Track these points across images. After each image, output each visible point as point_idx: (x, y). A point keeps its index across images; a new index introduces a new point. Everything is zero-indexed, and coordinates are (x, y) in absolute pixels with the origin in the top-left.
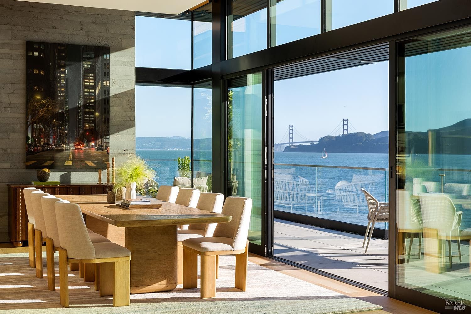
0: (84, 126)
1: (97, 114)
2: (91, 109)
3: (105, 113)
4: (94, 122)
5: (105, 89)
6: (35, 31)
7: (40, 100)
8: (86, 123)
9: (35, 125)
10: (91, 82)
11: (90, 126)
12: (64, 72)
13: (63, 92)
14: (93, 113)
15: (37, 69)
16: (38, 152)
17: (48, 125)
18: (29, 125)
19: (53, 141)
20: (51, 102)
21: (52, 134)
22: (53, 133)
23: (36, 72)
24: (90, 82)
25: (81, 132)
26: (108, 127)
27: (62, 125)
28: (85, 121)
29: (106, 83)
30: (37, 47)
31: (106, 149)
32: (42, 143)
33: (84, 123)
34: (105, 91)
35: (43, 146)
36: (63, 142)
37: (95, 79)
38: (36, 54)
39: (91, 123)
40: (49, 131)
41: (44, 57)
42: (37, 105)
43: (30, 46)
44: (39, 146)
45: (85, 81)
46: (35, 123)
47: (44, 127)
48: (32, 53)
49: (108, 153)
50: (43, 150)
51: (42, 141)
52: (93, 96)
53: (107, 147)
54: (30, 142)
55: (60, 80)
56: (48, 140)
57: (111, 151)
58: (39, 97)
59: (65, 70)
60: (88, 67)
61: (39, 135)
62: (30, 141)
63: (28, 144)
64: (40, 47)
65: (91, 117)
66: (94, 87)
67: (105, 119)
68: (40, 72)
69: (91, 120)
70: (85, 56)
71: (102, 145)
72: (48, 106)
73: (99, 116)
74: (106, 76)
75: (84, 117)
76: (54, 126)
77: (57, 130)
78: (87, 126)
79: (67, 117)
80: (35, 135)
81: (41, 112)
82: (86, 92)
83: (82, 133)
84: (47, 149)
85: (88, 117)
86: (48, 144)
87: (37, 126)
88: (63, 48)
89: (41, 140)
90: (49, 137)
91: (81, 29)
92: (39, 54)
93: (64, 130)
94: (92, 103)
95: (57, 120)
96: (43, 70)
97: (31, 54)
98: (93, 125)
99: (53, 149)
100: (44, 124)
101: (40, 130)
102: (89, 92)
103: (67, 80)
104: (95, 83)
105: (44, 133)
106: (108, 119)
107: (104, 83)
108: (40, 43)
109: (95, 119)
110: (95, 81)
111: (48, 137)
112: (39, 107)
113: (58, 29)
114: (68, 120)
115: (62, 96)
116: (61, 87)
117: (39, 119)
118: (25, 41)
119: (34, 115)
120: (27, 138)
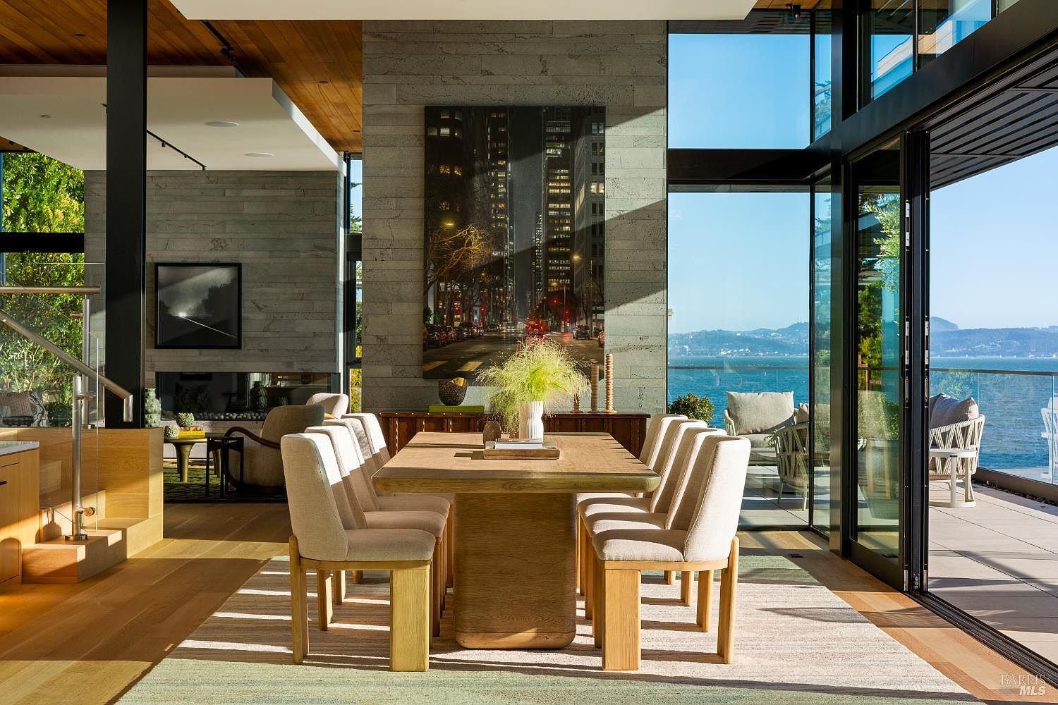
0: (547, 285)
1: (576, 258)
2: (562, 247)
3: (594, 255)
4: (569, 275)
5: (594, 200)
6: (445, 83)
7: (453, 231)
8: (553, 278)
9: (442, 285)
10: (563, 188)
11: (560, 285)
12: (504, 168)
13: (501, 211)
14: (567, 256)
15: (446, 163)
16: (449, 343)
17: (470, 285)
18: (431, 283)
19: (479, 318)
20: (476, 235)
21: (478, 304)
22: (481, 300)
23: (444, 170)
24: (560, 188)
25: (541, 297)
26: (602, 287)
27: (499, 284)
28: (550, 274)
29: (598, 189)
30: (448, 117)
31: (596, 334)
32: (457, 324)
33: (547, 278)
34: (594, 206)
35: (459, 330)
36: (501, 321)
37: (571, 181)
38: (445, 131)
39: (563, 278)
40: (471, 298)
41: (461, 137)
42: (448, 241)
43: (432, 115)
44: (450, 329)
45: (550, 185)
46: (443, 281)
47: (461, 287)
48: (436, 129)
49: (602, 345)
50: (460, 338)
51: (458, 320)
52: (568, 218)
53: (599, 332)
54: (431, 322)
55: (496, 185)
56: (470, 317)
57: (608, 340)
58: (450, 225)
59: (507, 164)
60: (556, 154)
61: (451, 305)
62: (432, 318)
63: (428, 326)
64: (452, 116)
65: (562, 265)
66: (570, 199)
67: (594, 267)
68: (452, 171)
69: (562, 271)
70: (549, 130)
71: (586, 328)
72: (469, 244)
73: (579, 265)
74: (596, 172)
75: (547, 265)
76: (482, 286)
77: (489, 295)
78: (554, 284)
79: (511, 265)
80: (443, 306)
81: (455, 257)
82: (552, 209)
83: (543, 301)
84: (469, 337)
85: (556, 265)
86: (469, 325)
87: (446, 287)
88: (502, 115)
89: (455, 316)
90: (471, 310)
91: (542, 72)
92: (452, 132)
93: (505, 294)
94: (566, 233)
95: (489, 273)
96: (459, 166)
97: (435, 133)
98: (568, 281)
99: (480, 336)
100: (462, 282)
101: (454, 294)
102: (560, 210)
103: (510, 185)
104: (572, 188)
105: (462, 301)
106: (602, 269)
107: (592, 187)
108: (452, 109)
109: (572, 268)
110: (573, 185)
111: (468, 310)
112: (451, 246)
113: (493, 74)
114: (512, 271)
115: (501, 221)
116: (497, 201)
117: (451, 271)
118: (423, 106)
119: (440, 264)
120: (426, 312)
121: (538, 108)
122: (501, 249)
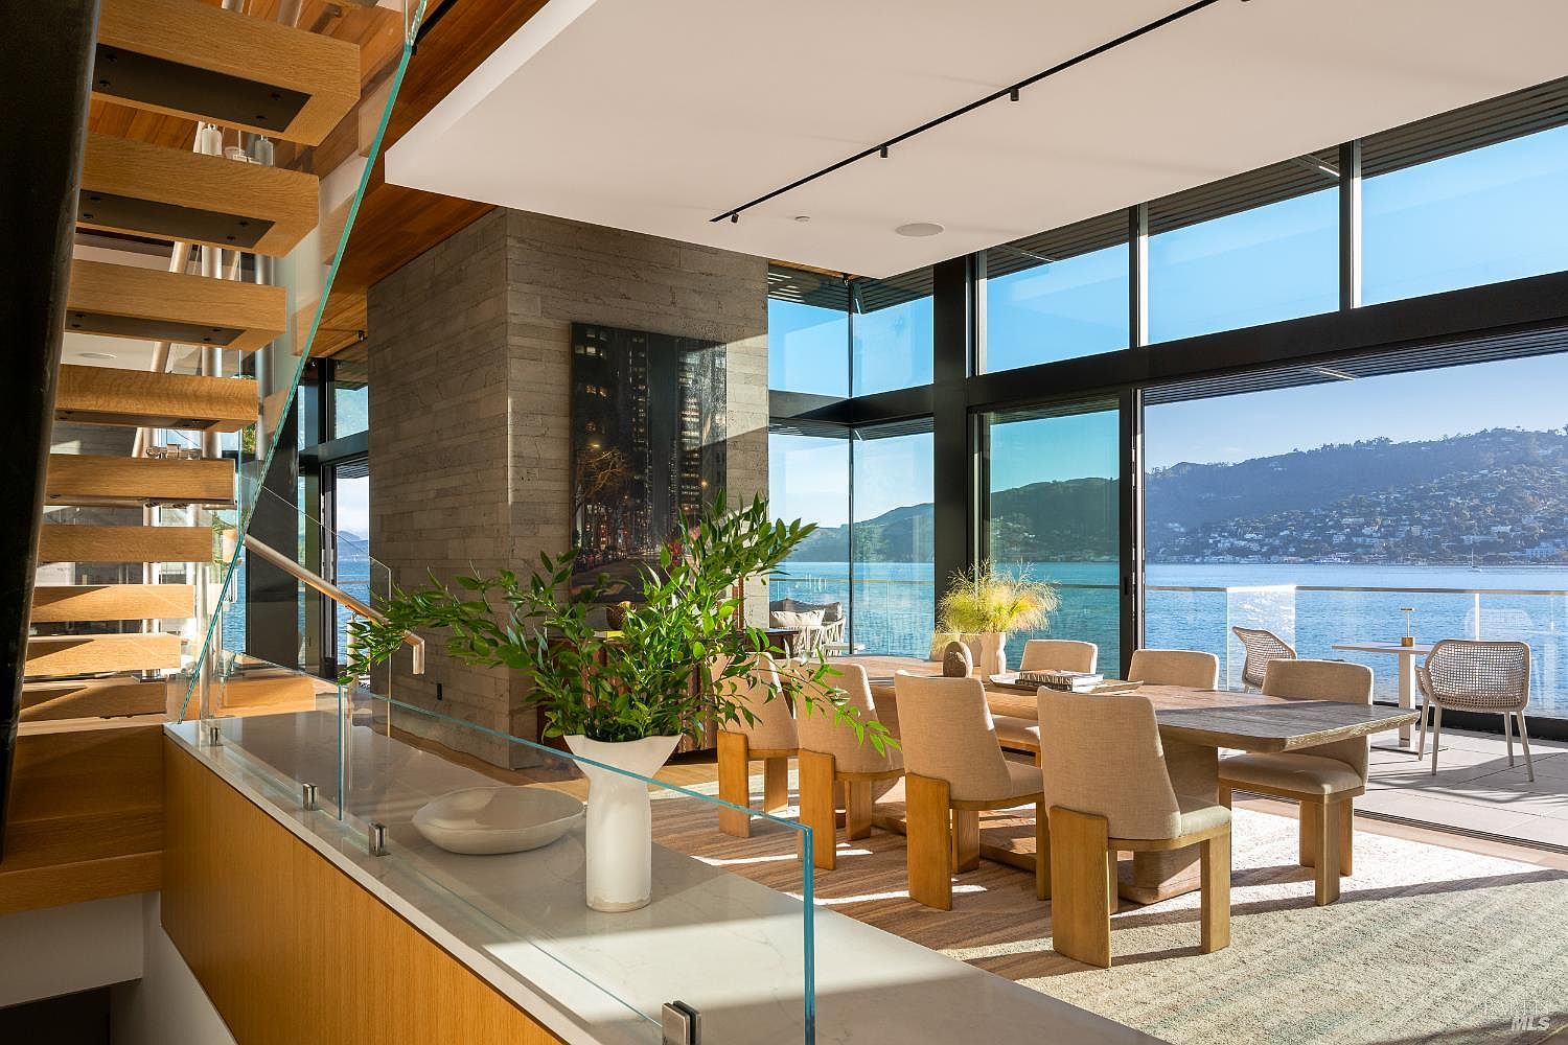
0: (680, 509)
1: (704, 484)
2: (692, 473)
3: (718, 481)
4: (698, 500)
5: (719, 430)
7: (598, 453)
8: (686, 502)
9: (589, 507)
10: (693, 417)
11: (691, 510)
12: (643, 393)
13: (642, 436)
14: (697, 482)
15: (592, 383)
16: (596, 566)
17: (615, 508)
18: (579, 506)
19: (623, 541)
20: (619, 458)
21: (622, 527)
22: (624, 523)
23: (590, 389)
24: (691, 416)
25: (675, 521)
27: (640, 508)
28: (683, 499)
29: (721, 418)
30: (593, 336)
32: (603, 547)
33: (680, 503)
35: (605, 554)
36: (642, 545)
37: (700, 410)
38: (591, 350)
39: (693, 502)
40: (616, 521)
41: (606, 358)
42: (594, 463)
43: (579, 332)
44: (597, 552)
45: (683, 412)
46: (590, 504)
47: (606, 509)
48: (582, 348)
50: (605, 562)
51: (604, 542)
52: (698, 445)
54: (580, 545)
55: (637, 409)
56: (615, 540)
58: (596, 446)
59: (646, 388)
60: (688, 383)
61: (598, 528)
62: (580, 541)
63: (577, 549)
64: (598, 335)
65: (693, 491)
66: (699, 427)
68: (598, 392)
69: (693, 496)
72: (614, 467)
73: (707, 488)
74: (719, 403)
75: (680, 490)
76: (626, 509)
77: (632, 518)
78: (686, 509)
79: (650, 489)
80: (590, 529)
81: (601, 479)
82: (685, 436)
84: (613, 560)
85: (687, 490)
86: (613, 548)
87: (593, 510)
88: (642, 341)
89: (602, 539)
90: (615, 533)
92: (598, 352)
93: (645, 517)
94: (696, 460)
95: (631, 496)
96: (604, 387)
97: (582, 352)
98: (698, 506)
99: (623, 559)
100: (607, 505)
101: (600, 516)
102: (691, 437)
103: (649, 411)
104: (699, 417)
105: (607, 523)
107: (717, 417)
108: (598, 328)
109: (701, 494)
110: (701, 414)
111: (613, 533)
112: (597, 468)
113: (629, 298)
114: (651, 495)
115: (640, 445)
116: (638, 425)
117: (597, 493)
118: (568, 322)
119: (587, 485)
120: (575, 534)
121: (674, 338)
122: (642, 472)
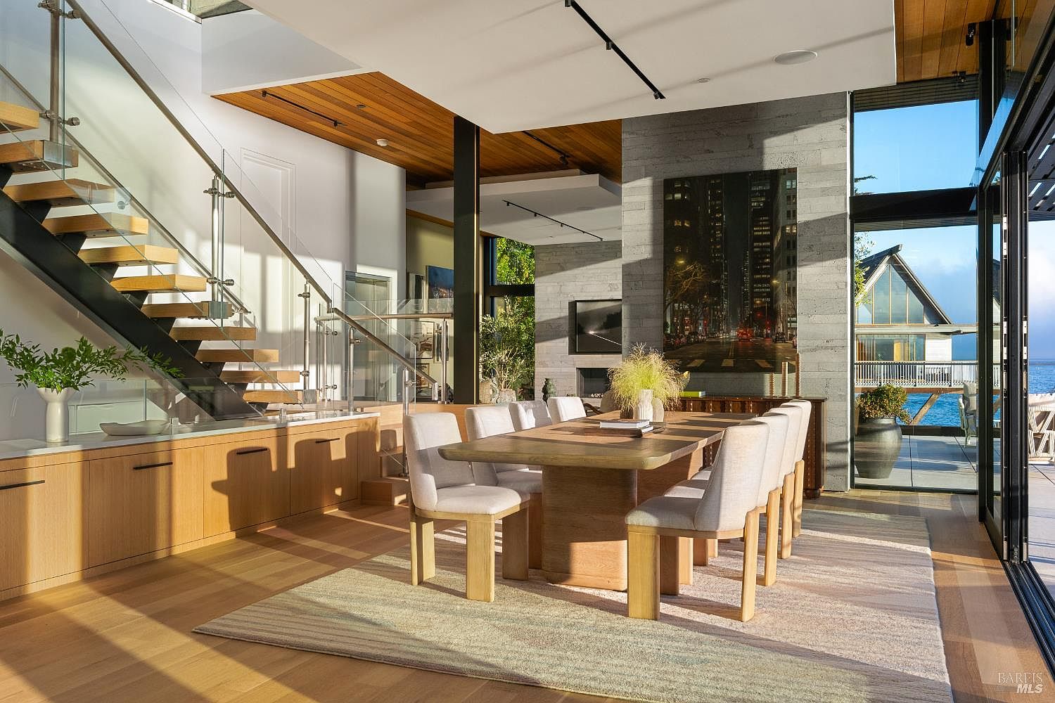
0: (753, 303)
1: (775, 282)
2: (763, 274)
3: (789, 279)
4: (769, 295)
5: (789, 239)
6: (678, 161)
7: (684, 266)
8: (758, 297)
9: (676, 305)
10: (765, 230)
11: (762, 303)
12: (720, 219)
13: (719, 251)
14: (768, 281)
15: (678, 219)
16: (681, 347)
17: (696, 305)
18: (668, 305)
19: (703, 328)
20: (700, 269)
21: (702, 318)
22: (704, 316)
23: (678, 223)
24: (762, 231)
25: (748, 312)
26: (795, 303)
27: (717, 303)
28: (755, 295)
29: (791, 229)
30: (680, 186)
31: (791, 338)
32: (687, 333)
33: (752, 298)
34: (789, 242)
35: (688, 338)
36: (719, 330)
37: (771, 225)
38: (678, 196)
39: (764, 297)
40: (697, 314)
41: (689, 199)
42: (680, 274)
43: (669, 185)
44: (682, 337)
45: (755, 229)
46: (676, 303)
47: (690, 306)
48: (671, 195)
49: (795, 347)
50: (689, 343)
51: (687, 330)
52: (769, 253)
53: (792, 337)
54: (669, 332)
55: (715, 232)
56: (696, 328)
57: (799, 341)
58: (682, 262)
59: (722, 216)
60: (760, 206)
61: (683, 320)
62: (669, 329)
63: (666, 334)
64: (683, 185)
65: (765, 288)
66: (771, 238)
67: (789, 289)
68: (683, 223)
69: (764, 292)
70: (754, 189)
71: (783, 334)
72: (695, 275)
73: (778, 286)
74: (790, 217)
75: (752, 288)
76: (705, 305)
77: (710, 312)
78: (758, 302)
79: (726, 289)
80: (677, 320)
81: (686, 285)
82: (758, 247)
83: (750, 314)
84: (695, 342)
85: (759, 288)
86: (695, 333)
87: (679, 307)
88: (719, 181)
89: (686, 328)
90: (697, 322)
91: (750, 146)
92: (683, 196)
93: (721, 310)
94: (767, 264)
95: (709, 295)
96: (688, 220)
97: (671, 198)
98: (768, 300)
99: (703, 341)
100: (689, 302)
101: (685, 312)
102: (762, 247)
103: (725, 232)
104: (771, 230)
105: (690, 316)
106: (795, 289)
107: (787, 228)
108: (682, 180)
109: (772, 290)
110: (772, 228)
111: (694, 322)
112: (683, 277)
113: (713, 152)
114: (726, 294)
115: (718, 257)
116: (715, 243)
117: (682, 295)
118: (662, 180)
119: (674, 290)
120: (665, 325)
121: (746, 173)
122: (718, 277)
